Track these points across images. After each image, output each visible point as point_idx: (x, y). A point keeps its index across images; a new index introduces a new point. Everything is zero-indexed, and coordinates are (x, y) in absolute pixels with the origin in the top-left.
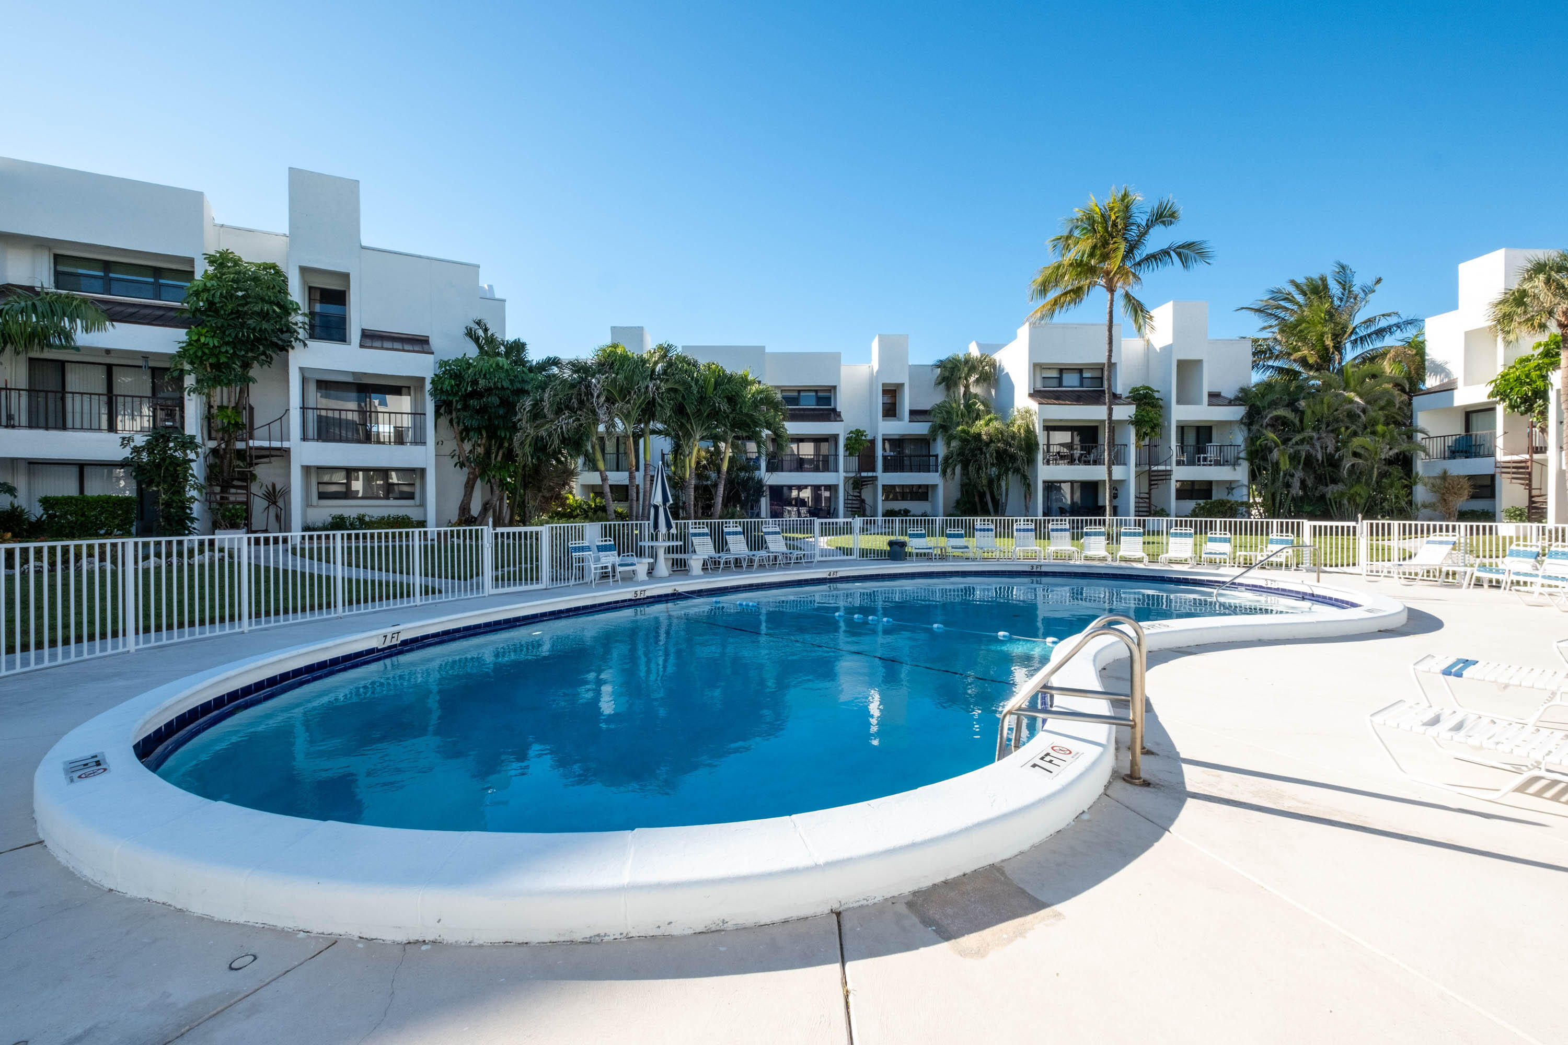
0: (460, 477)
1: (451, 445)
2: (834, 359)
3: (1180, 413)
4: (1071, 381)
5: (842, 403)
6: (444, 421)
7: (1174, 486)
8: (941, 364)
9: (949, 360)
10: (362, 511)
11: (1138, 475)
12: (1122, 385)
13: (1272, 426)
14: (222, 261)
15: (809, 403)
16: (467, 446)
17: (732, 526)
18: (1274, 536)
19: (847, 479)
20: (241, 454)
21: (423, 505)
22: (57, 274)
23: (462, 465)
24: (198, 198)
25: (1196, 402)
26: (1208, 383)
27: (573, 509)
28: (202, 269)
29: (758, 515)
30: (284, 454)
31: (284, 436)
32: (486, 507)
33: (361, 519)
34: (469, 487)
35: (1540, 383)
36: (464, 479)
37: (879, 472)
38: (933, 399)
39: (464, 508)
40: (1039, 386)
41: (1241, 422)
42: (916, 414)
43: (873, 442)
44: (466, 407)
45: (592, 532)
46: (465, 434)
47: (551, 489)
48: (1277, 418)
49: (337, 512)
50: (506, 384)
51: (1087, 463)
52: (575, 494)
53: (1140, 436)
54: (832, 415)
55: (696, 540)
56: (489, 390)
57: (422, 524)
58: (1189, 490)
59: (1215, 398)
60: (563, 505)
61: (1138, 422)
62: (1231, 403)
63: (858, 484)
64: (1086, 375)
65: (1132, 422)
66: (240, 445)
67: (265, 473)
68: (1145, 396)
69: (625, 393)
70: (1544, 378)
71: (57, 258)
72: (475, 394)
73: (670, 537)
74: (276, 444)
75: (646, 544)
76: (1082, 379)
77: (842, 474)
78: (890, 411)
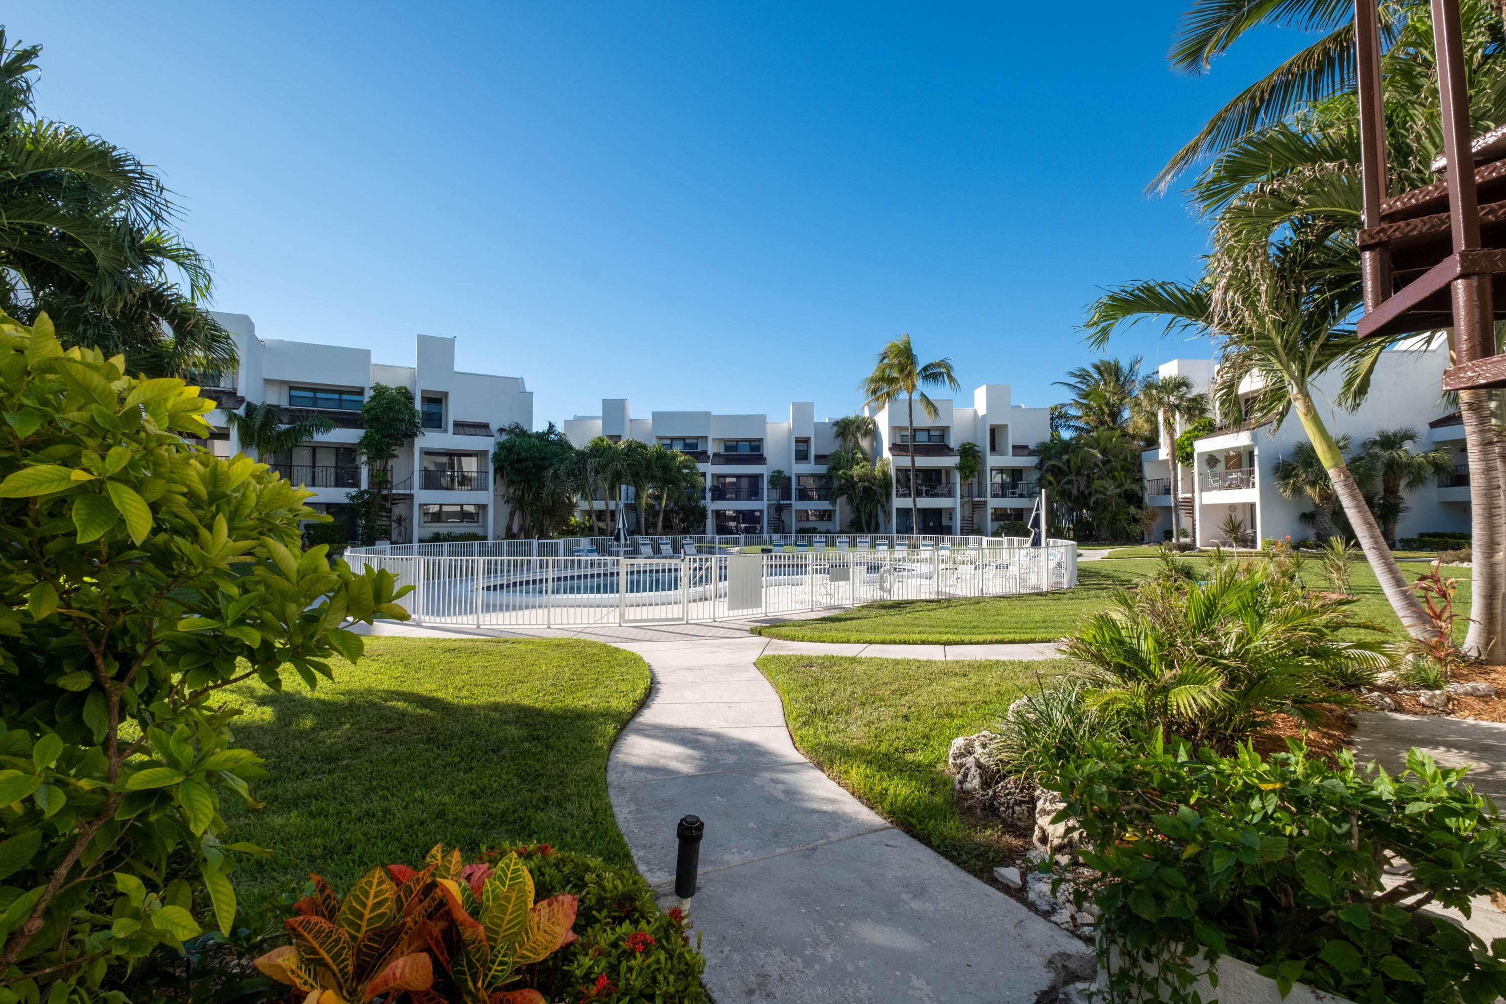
0: (506, 509)
1: (502, 490)
2: (762, 419)
3: (992, 461)
4: (922, 438)
5: (768, 450)
6: (498, 476)
7: (989, 511)
8: (837, 424)
9: (843, 421)
10: (450, 530)
11: (962, 505)
12: (954, 441)
13: (1052, 471)
14: (380, 391)
15: (745, 451)
16: (511, 490)
17: (664, 539)
18: (971, 546)
19: (769, 506)
20: (385, 498)
21: (485, 526)
22: (290, 397)
23: (508, 502)
24: (367, 353)
25: (1003, 453)
26: (1012, 438)
27: (574, 527)
28: (369, 394)
29: (704, 532)
30: (411, 497)
31: (411, 488)
32: (521, 528)
33: (449, 535)
34: (512, 515)
35: (1188, 450)
36: (509, 511)
37: (793, 502)
38: (831, 447)
39: (509, 528)
40: (898, 442)
41: (1036, 467)
42: (820, 459)
43: (789, 479)
44: (512, 468)
45: (585, 542)
46: (511, 483)
47: (561, 516)
48: (1054, 466)
49: (436, 530)
50: (537, 454)
51: (933, 496)
52: (576, 518)
53: (964, 478)
54: (760, 459)
55: (642, 547)
56: (526, 459)
57: (485, 538)
58: (999, 515)
59: (1019, 449)
60: (568, 526)
61: (961, 468)
62: (1032, 453)
63: (779, 509)
64: (932, 433)
65: (956, 468)
66: (385, 492)
67: (398, 510)
68: (969, 449)
69: (604, 467)
70: (1191, 444)
71: (291, 388)
72: (519, 461)
73: (626, 546)
74: (408, 492)
75: (615, 549)
76: (930, 436)
77: (765, 503)
78: (802, 456)
